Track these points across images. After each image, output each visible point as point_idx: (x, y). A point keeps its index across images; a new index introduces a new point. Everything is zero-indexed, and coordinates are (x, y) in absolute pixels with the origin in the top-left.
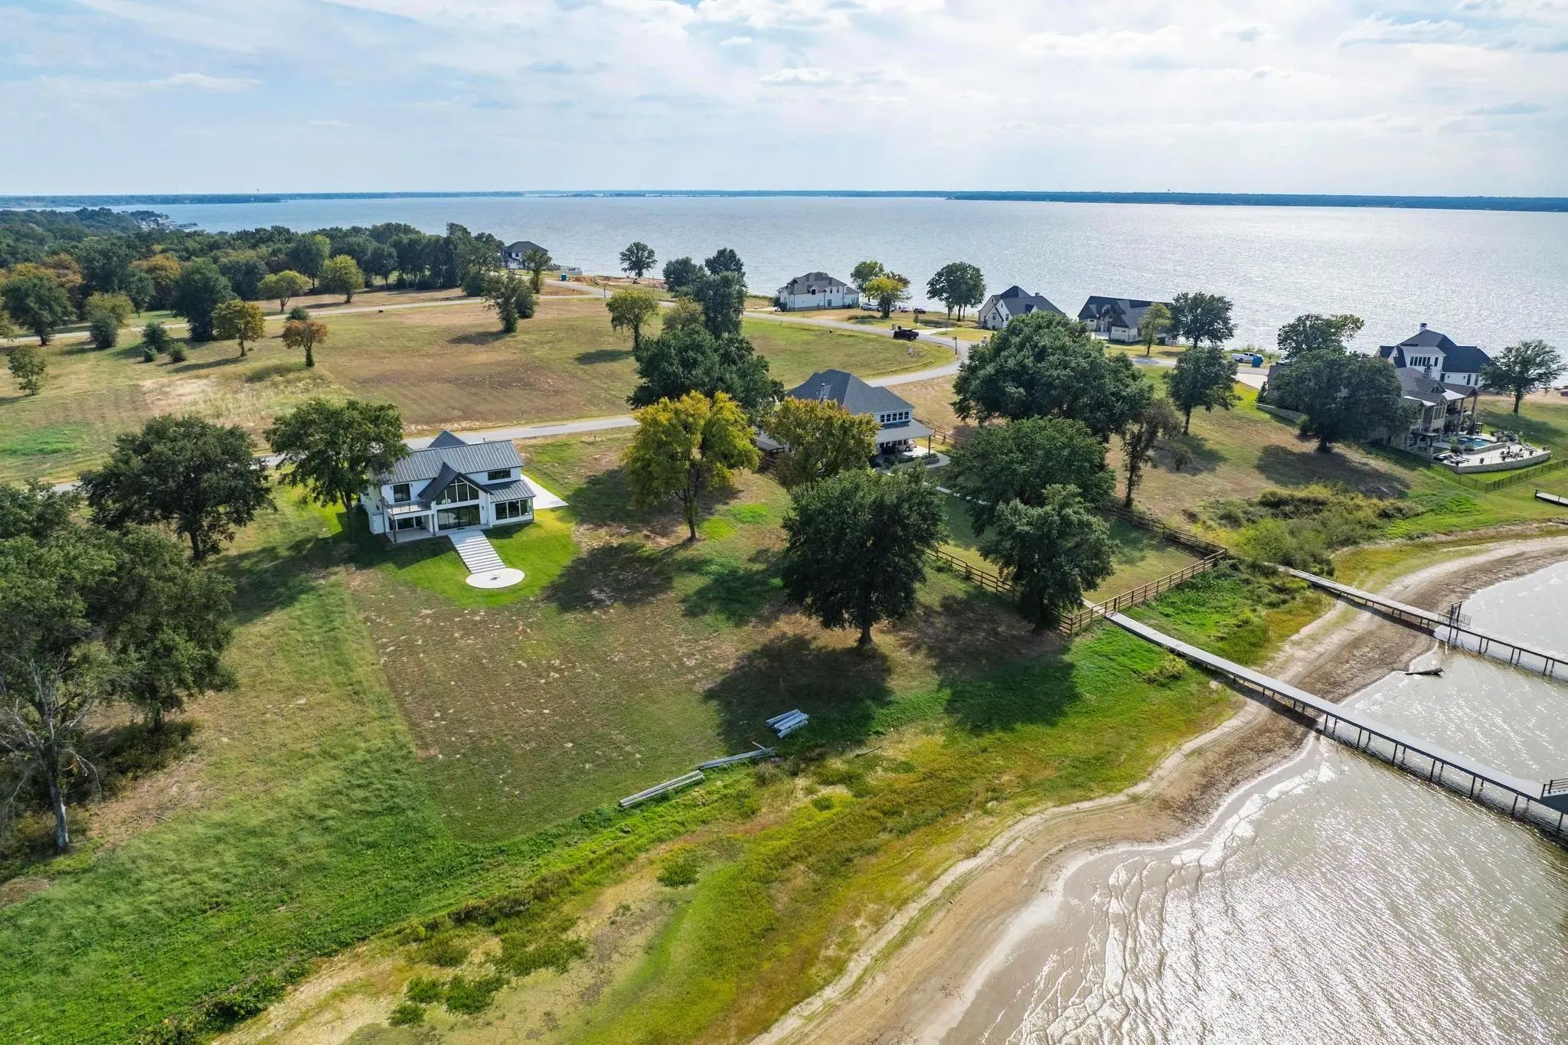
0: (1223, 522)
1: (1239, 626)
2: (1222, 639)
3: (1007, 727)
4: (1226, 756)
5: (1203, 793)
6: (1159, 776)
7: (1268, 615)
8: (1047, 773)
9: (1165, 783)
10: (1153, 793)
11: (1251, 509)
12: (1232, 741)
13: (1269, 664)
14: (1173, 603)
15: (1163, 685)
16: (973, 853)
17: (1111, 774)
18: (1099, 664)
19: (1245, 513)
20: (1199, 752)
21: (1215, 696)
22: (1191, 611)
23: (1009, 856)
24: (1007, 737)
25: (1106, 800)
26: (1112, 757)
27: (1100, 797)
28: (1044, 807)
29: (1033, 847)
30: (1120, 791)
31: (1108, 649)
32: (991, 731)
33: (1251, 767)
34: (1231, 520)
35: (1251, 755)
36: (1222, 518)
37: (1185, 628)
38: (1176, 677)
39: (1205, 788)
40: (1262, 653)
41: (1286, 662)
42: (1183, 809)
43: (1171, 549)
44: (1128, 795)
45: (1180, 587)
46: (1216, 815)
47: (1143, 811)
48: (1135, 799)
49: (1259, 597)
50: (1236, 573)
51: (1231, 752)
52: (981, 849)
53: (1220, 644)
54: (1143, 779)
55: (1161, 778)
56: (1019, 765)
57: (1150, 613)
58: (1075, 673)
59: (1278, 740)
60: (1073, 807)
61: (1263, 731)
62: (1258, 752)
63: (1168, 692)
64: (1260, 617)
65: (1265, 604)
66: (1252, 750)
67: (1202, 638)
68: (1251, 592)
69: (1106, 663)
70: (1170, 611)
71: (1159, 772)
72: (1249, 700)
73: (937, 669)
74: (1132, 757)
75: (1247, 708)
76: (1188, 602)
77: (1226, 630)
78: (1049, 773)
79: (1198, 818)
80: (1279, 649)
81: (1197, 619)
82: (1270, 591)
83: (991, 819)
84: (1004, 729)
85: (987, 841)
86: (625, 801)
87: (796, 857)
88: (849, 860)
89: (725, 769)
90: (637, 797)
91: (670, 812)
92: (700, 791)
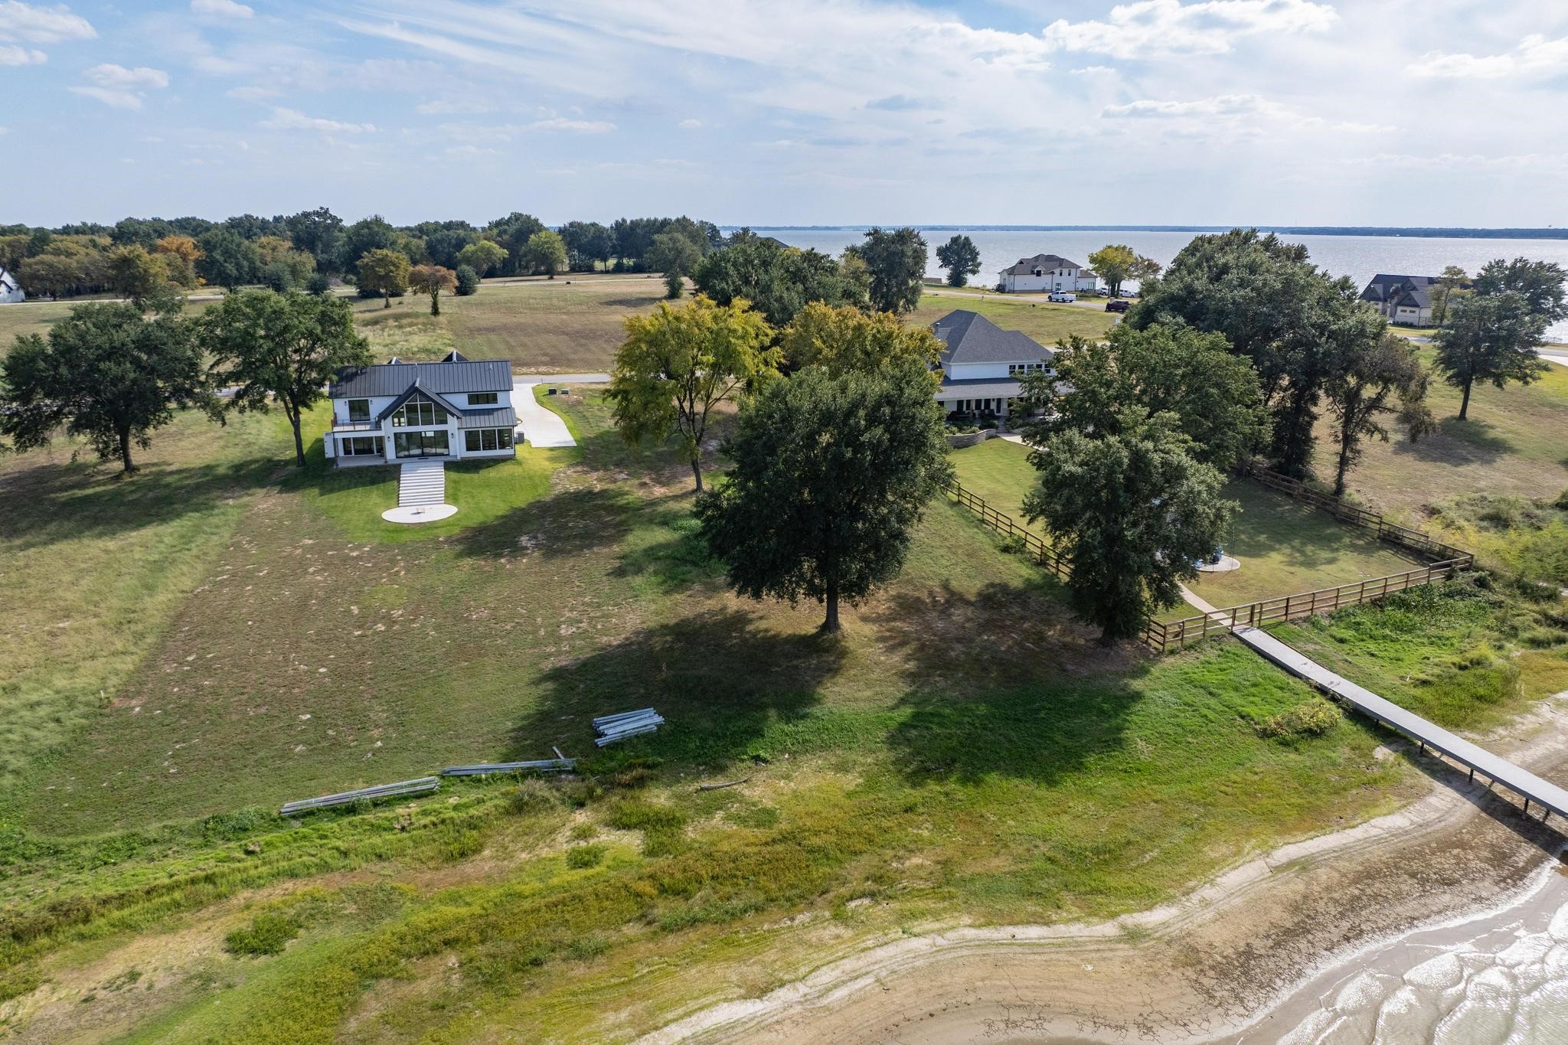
0: (1485, 524)
1: (1462, 668)
2: (1425, 683)
3: (971, 778)
4: (1355, 882)
5: (1278, 944)
6: (1203, 900)
7: (1523, 657)
8: (996, 862)
9: (1209, 914)
10: (1174, 931)
11: (1539, 512)
12: (1379, 854)
13: (1501, 731)
14: (1359, 624)
15: (1285, 744)
16: (760, 991)
17: (1111, 881)
18: (1189, 699)
19: (1528, 516)
20: (1304, 865)
21: (1377, 772)
22: (1384, 637)
23: (826, 1008)
24: (961, 792)
25: (1077, 930)
26: (1132, 851)
27: (1068, 921)
28: (952, 923)
29: (883, 997)
30: (1113, 915)
31: (1212, 679)
32: (940, 780)
33: (1399, 909)
34: (1498, 521)
35: (1407, 885)
36: (1483, 519)
37: (1365, 662)
38: (1314, 733)
39: (1285, 937)
40: (1494, 712)
41: (1536, 732)
42: (1223, 972)
43: (1386, 554)
44: (1123, 927)
45: (1378, 603)
46: (1286, 993)
47: (1139, 961)
48: (1133, 936)
49: (1514, 628)
50: (1485, 592)
51: (1369, 874)
52: (782, 986)
53: (1418, 692)
54: (1170, 900)
55: (1206, 904)
56: (952, 843)
57: (1313, 634)
58: (1138, 707)
59: (1475, 864)
60: (1005, 933)
61: (1450, 843)
62: (1423, 882)
63: (1292, 756)
64: (1507, 658)
65: (1524, 641)
66: (1413, 875)
67: (1389, 677)
68: (1503, 621)
69: (1201, 699)
70: (1348, 634)
71: (1208, 892)
72: (1439, 786)
73: (912, 677)
74: (1167, 857)
75: (1432, 800)
76: (1384, 624)
77: (1437, 671)
78: (1000, 864)
79: (1246, 994)
80: (1528, 710)
81: (1392, 649)
82: (1536, 621)
83: (841, 930)
84: (964, 781)
85: (803, 970)
86: (289, 806)
87: (457, 940)
88: (536, 963)
89: (480, 780)
90: (313, 802)
91: (341, 833)
92: (414, 807)
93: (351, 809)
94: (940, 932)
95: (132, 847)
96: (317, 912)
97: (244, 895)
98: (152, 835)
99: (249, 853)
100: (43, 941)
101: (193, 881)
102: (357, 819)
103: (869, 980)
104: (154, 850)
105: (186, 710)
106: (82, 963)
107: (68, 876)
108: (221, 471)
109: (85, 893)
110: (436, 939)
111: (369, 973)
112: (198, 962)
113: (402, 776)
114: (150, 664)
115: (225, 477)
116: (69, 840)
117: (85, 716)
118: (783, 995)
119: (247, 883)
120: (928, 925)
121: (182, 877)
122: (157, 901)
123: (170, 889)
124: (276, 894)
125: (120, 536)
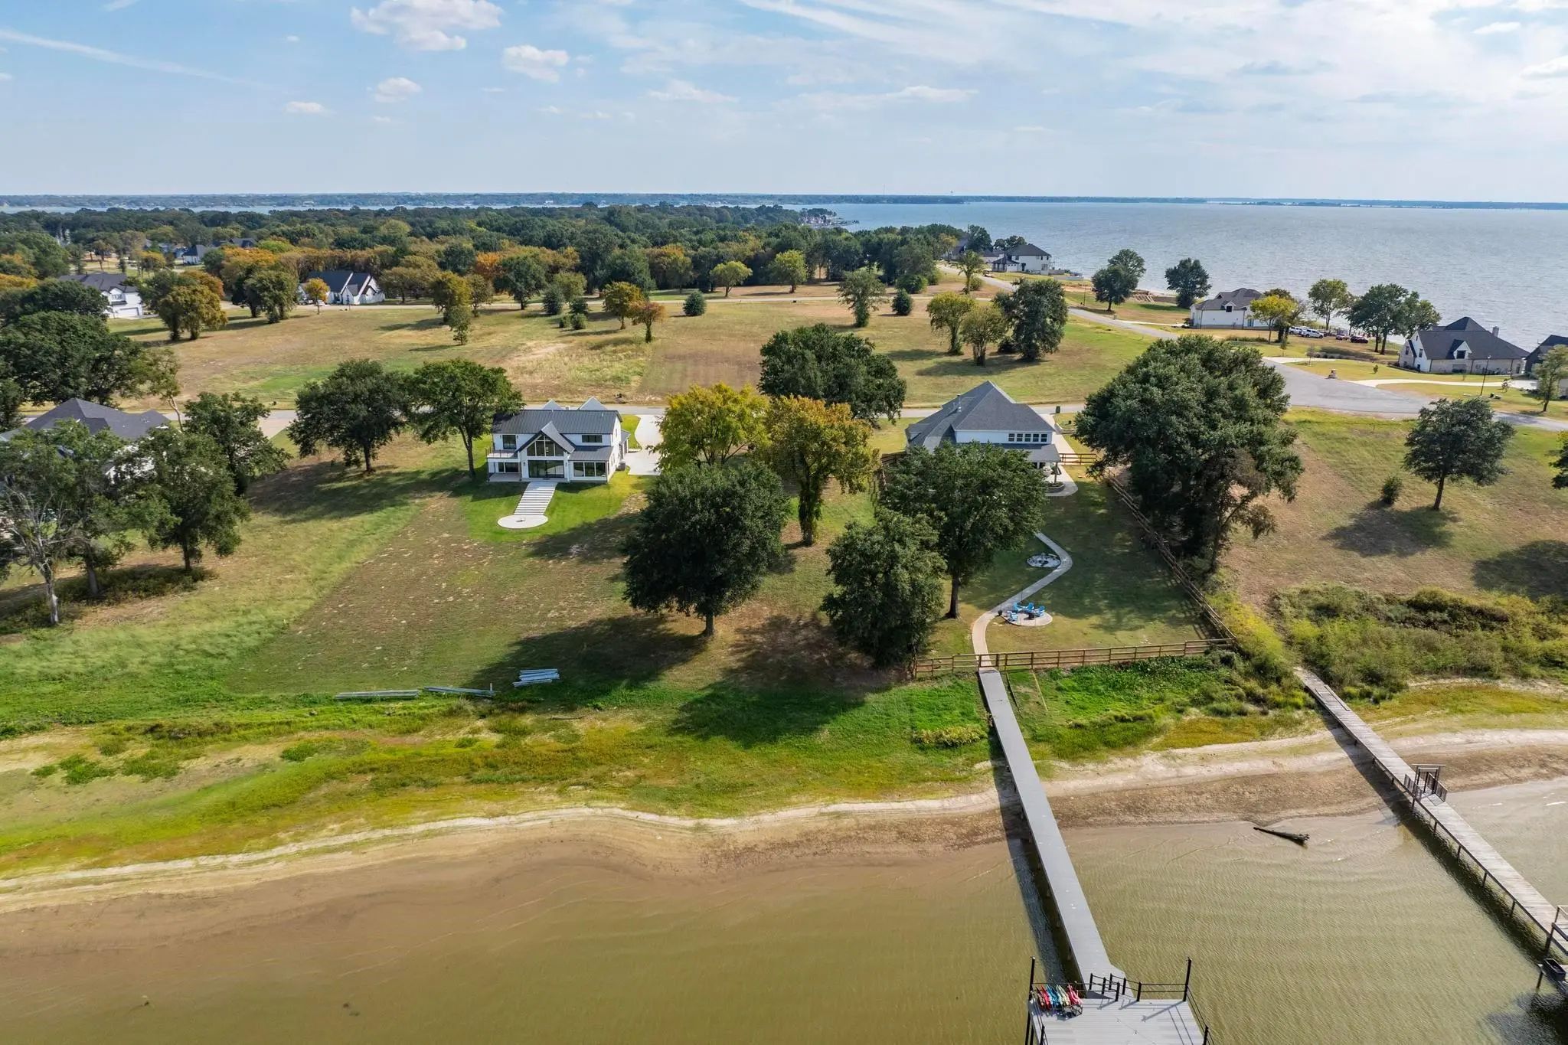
1: (1124, 720)
2: (1079, 726)
4: (861, 829)
6: (757, 820)
7: (1195, 720)
9: (752, 827)
10: (723, 831)
11: (1380, 605)
12: (896, 818)
13: (1091, 766)
14: (1088, 678)
15: (921, 747)
20: (841, 815)
21: (961, 775)
22: (1094, 691)
23: (515, 829)
24: (690, 743)
25: (672, 820)
27: (672, 816)
28: (613, 805)
29: (547, 830)
30: (700, 817)
36: (1314, 608)
37: (1055, 705)
38: (950, 745)
39: (784, 846)
40: (1106, 752)
41: (1119, 770)
43: (1190, 628)
44: (698, 824)
45: (1124, 665)
47: (687, 840)
48: (698, 828)
49: (1210, 698)
50: (1223, 668)
52: (505, 815)
54: (739, 816)
55: (757, 822)
56: (654, 768)
57: (1041, 681)
59: (948, 834)
61: (949, 821)
64: (1178, 720)
65: (1207, 709)
66: (901, 832)
70: (1070, 685)
71: (766, 816)
72: (992, 790)
73: (730, 672)
75: (976, 796)
76: (1107, 682)
77: (1099, 720)
78: (669, 782)
80: (1135, 756)
82: (1238, 696)
83: (555, 797)
84: (698, 737)
85: (520, 811)
86: (341, 694)
87: (377, 769)
88: (404, 785)
89: (440, 696)
90: (354, 694)
91: (359, 712)
92: (400, 704)
93: (369, 700)
94: (602, 808)
95: (262, 703)
96: (328, 747)
97: (302, 733)
98: (273, 699)
99: (312, 714)
100: (209, 738)
101: (281, 723)
102: (369, 706)
103: (547, 822)
104: (271, 706)
105: (324, 636)
106: (223, 750)
107: (231, 712)
108: (424, 476)
109: (233, 721)
110: (367, 767)
111: (330, 776)
112: (267, 759)
113: (405, 687)
114: (318, 607)
115: (424, 482)
116: (239, 695)
117: (273, 633)
118: (502, 819)
119: (305, 729)
120: (601, 804)
121: (277, 720)
122: (262, 730)
123: (269, 725)
124: (314, 736)
125: (344, 520)
